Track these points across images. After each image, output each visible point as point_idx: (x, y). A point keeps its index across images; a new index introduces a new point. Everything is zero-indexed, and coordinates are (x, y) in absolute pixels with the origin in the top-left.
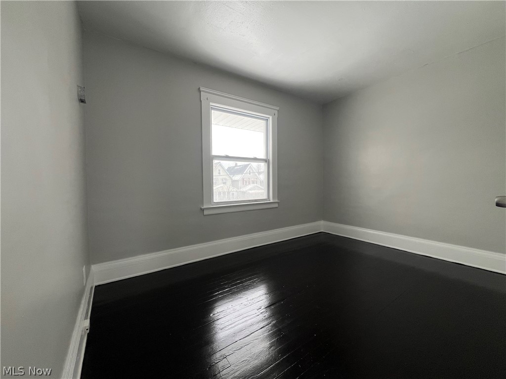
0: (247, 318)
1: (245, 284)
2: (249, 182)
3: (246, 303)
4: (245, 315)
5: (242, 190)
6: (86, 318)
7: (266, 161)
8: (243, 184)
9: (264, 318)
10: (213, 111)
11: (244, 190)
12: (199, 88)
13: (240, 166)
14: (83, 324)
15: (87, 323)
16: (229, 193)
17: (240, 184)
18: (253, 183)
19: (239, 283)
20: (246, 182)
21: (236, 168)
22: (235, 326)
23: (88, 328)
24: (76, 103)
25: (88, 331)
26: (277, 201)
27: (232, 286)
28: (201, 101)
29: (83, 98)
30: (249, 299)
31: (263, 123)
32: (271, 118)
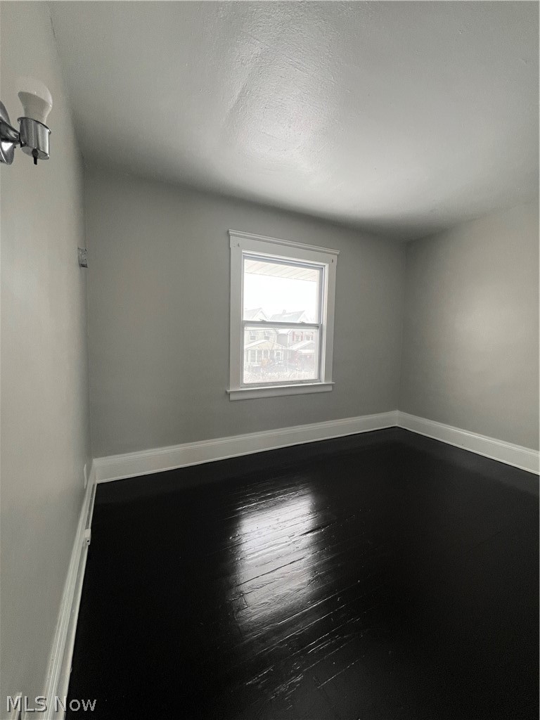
0: (274, 548)
1: (279, 498)
2: (302, 337)
3: (275, 526)
4: (272, 543)
5: (290, 348)
6: (87, 528)
7: (318, 326)
8: (293, 340)
9: (296, 550)
10: (245, 260)
11: (295, 348)
12: (228, 232)
13: (290, 314)
14: (84, 534)
15: (88, 534)
16: (272, 352)
17: (289, 339)
18: (308, 339)
19: (270, 497)
20: (298, 337)
21: (284, 316)
22: (258, 556)
23: (89, 540)
24: (76, 270)
25: (89, 543)
26: (331, 382)
27: (261, 500)
28: (230, 249)
29: (84, 263)
30: (280, 521)
31: (317, 272)
32: (327, 266)
